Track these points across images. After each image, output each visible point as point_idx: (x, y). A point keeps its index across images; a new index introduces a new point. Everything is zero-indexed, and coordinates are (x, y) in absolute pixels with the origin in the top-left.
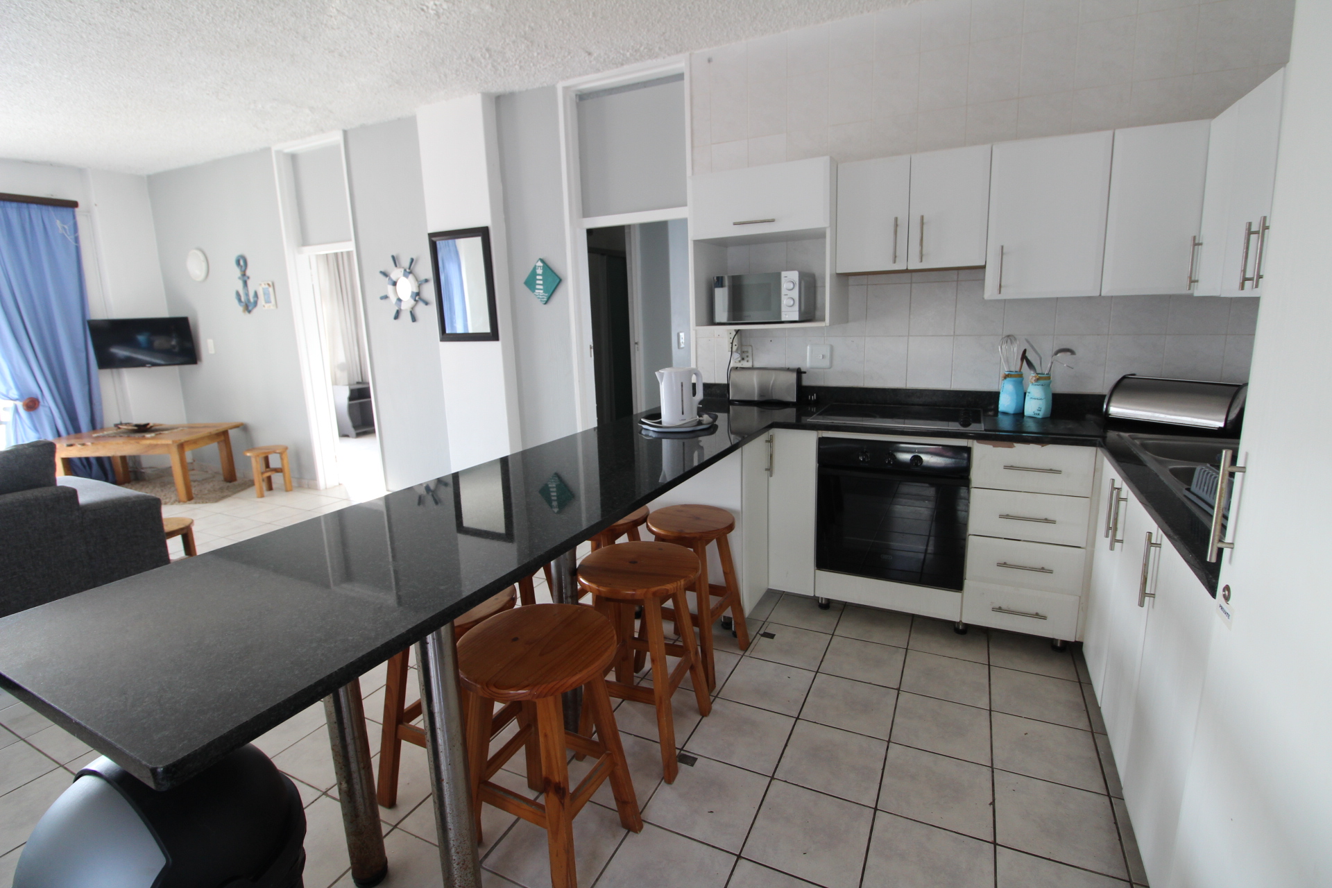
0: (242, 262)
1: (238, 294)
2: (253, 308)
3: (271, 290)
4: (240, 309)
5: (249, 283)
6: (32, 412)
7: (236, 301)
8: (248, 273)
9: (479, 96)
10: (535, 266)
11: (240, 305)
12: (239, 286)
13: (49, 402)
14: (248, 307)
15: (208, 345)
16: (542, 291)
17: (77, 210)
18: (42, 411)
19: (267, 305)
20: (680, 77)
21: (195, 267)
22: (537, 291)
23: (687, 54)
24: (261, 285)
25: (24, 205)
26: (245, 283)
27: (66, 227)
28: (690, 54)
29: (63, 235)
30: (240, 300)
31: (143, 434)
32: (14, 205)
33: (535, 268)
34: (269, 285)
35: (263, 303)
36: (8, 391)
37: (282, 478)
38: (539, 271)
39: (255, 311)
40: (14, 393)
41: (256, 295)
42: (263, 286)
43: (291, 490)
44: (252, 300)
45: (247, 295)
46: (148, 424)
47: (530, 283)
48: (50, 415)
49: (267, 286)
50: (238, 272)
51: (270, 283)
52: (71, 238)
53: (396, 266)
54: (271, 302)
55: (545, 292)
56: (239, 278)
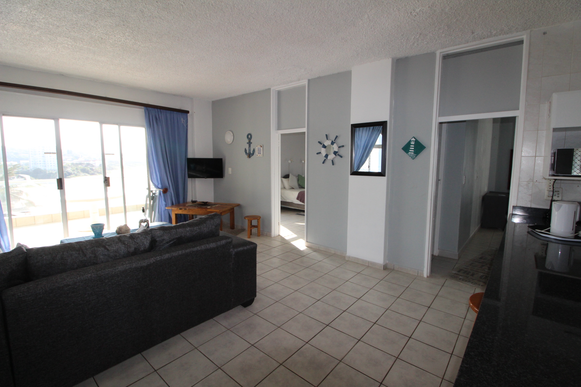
0: (249, 137)
1: (246, 150)
2: (252, 156)
3: (262, 148)
4: (246, 156)
5: (251, 145)
6: (165, 194)
7: (245, 153)
8: (251, 141)
9: (390, 60)
10: (410, 140)
11: (246, 154)
12: (247, 146)
13: (171, 190)
14: (250, 155)
15: (228, 170)
16: (413, 153)
17: (188, 114)
18: (168, 194)
19: (258, 155)
20: (521, 42)
21: (229, 138)
22: (409, 153)
23: (529, 30)
24: (257, 146)
25: (172, 112)
26: (250, 146)
27: (184, 121)
28: (531, 31)
29: (183, 124)
30: (246, 153)
31: (206, 207)
32: (169, 112)
33: (410, 141)
34: (261, 146)
35: (257, 154)
36: (158, 185)
37: (257, 230)
38: (413, 143)
39: (252, 157)
40: (160, 186)
41: (254, 150)
42: (259, 147)
43: (260, 236)
44: (252, 152)
45: (250, 150)
46: (207, 202)
47: (406, 149)
48: (171, 195)
49: (260, 147)
50: (247, 141)
51: (262, 146)
52: (185, 125)
53: (327, 139)
54: (261, 154)
55: (415, 153)
56: (247, 143)
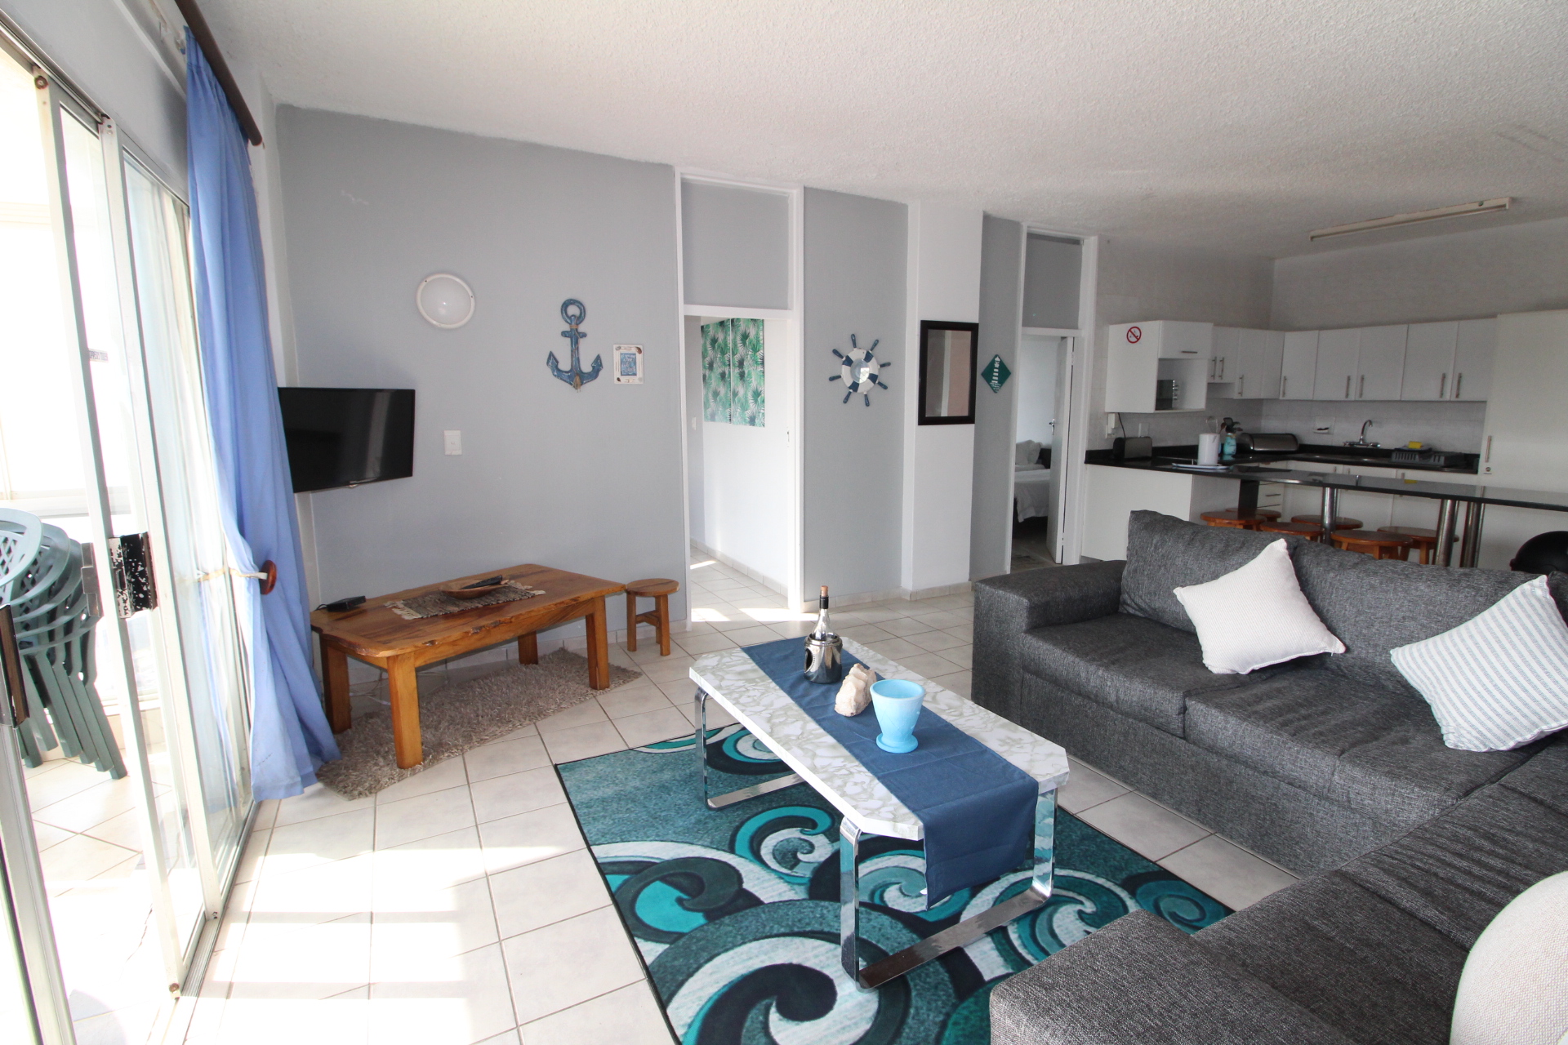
0: (573, 311)
1: (552, 360)
2: (589, 382)
3: (638, 353)
4: (559, 383)
5: (583, 341)
7: (548, 371)
8: (584, 327)
10: (994, 361)
11: (556, 376)
12: (560, 347)
14: (578, 378)
15: (444, 440)
16: (997, 382)
19: (623, 379)
20: (1077, 242)
22: (993, 381)
24: (613, 346)
26: (575, 345)
30: (558, 372)
34: (635, 345)
35: (616, 374)
38: (997, 365)
39: (593, 387)
41: (598, 361)
44: (587, 369)
45: (575, 360)
47: (987, 374)
49: (630, 347)
50: (562, 326)
51: (642, 348)
53: (856, 347)
54: (635, 374)
55: (999, 383)
56: (564, 334)
